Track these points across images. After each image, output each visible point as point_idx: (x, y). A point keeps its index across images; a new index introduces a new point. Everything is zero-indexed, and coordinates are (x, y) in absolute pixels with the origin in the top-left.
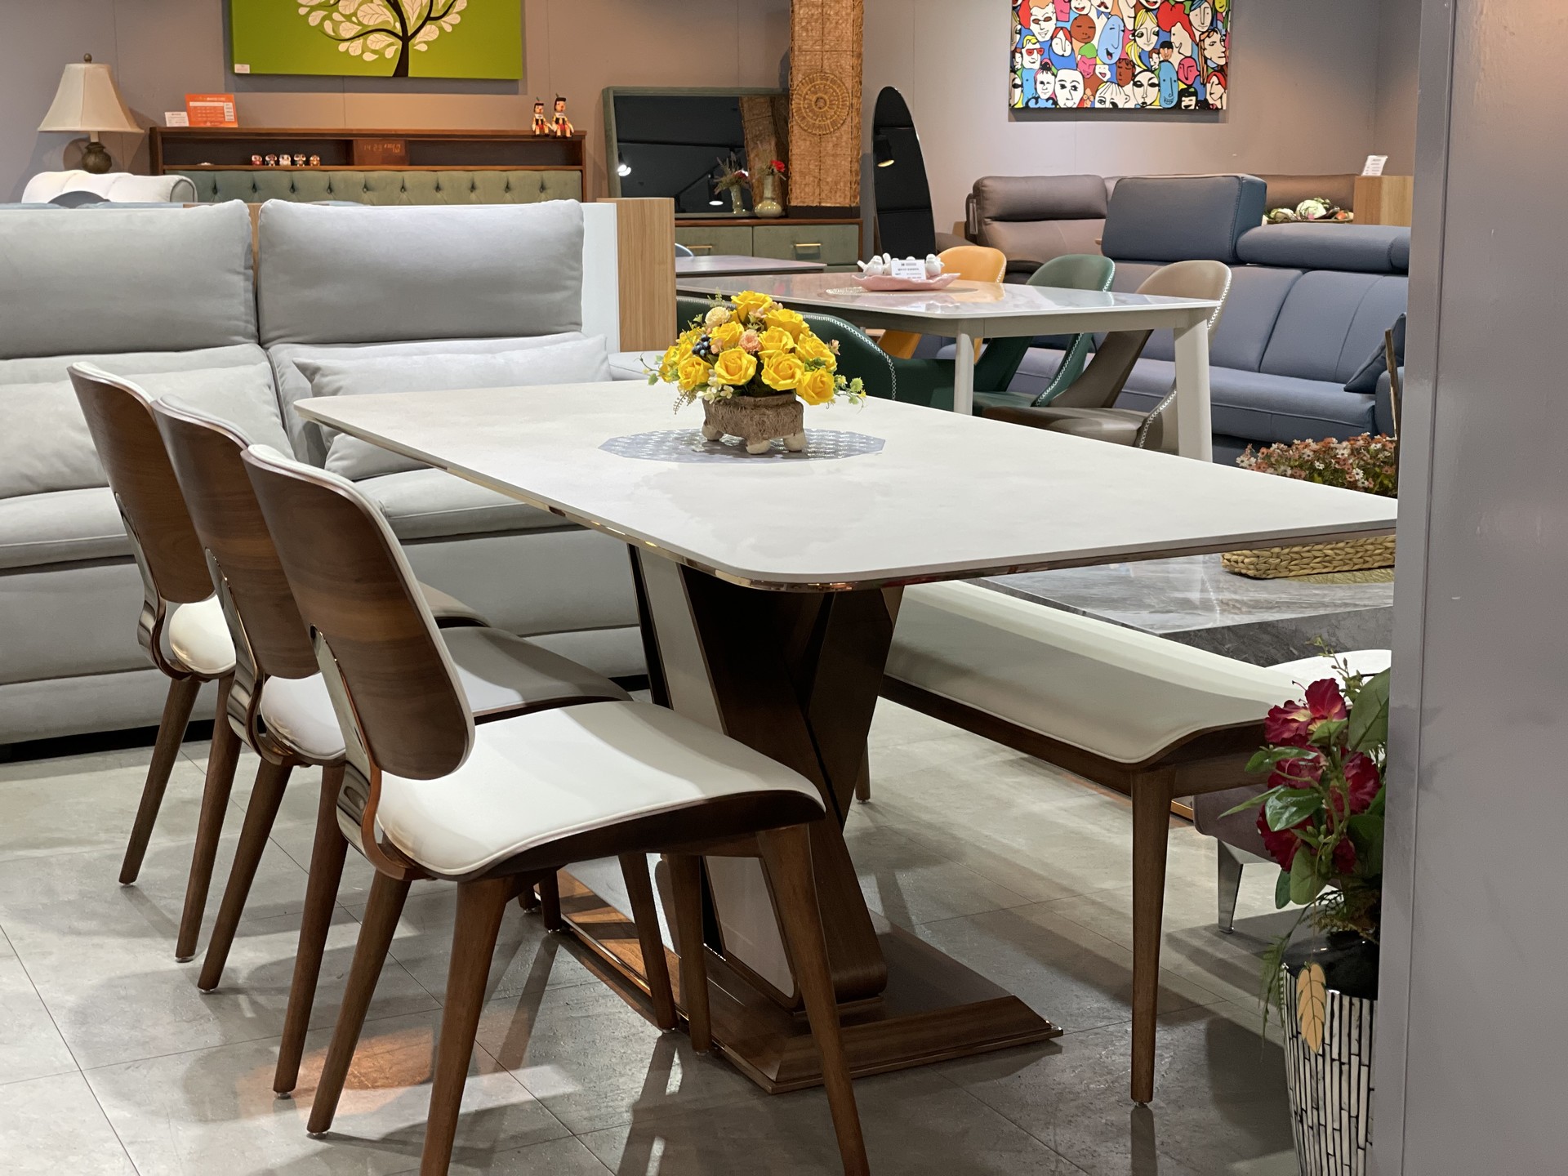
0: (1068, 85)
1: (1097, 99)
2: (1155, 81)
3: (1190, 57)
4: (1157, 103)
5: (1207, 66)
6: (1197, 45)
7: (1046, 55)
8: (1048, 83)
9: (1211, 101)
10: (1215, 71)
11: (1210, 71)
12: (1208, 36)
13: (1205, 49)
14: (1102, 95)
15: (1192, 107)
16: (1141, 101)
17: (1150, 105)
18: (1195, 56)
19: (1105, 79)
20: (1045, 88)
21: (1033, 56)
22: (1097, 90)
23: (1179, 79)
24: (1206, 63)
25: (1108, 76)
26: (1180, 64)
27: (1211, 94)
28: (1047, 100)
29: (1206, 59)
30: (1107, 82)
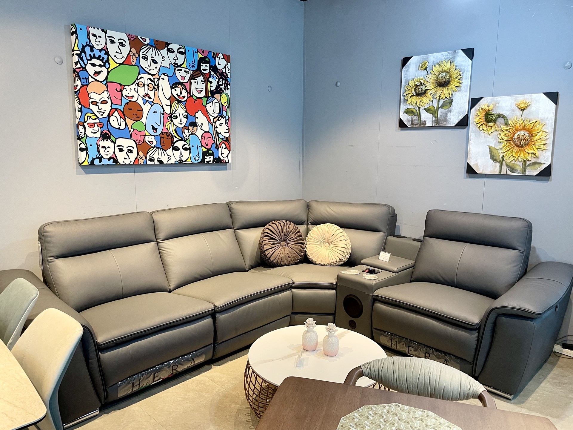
0: (126, 150)
1: (148, 158)
2: (187, 146)
3: (208, 132)
4: (189, 160)
5: (219, 138)
6: (212, 125)
7: (105, 127)
8: (109, 147)
9: (222, 158)
10: (223, 140)
11: (221, 140)
12: (218, 120)
13: (217, 127)
14: (151, 156)
15: (211, 162)
16: (178, 159)
17: (185, 161)
18: (211, 131)
19: (153, 145)
20: (106, 151)
21: (94, 129)
22: (148, 152)
23: (202, 145)
24: (218, 135)
25: (155, 143)
26: (202, 136)
27: (222, 154)
28: (109, 159)
30: (154, 147)
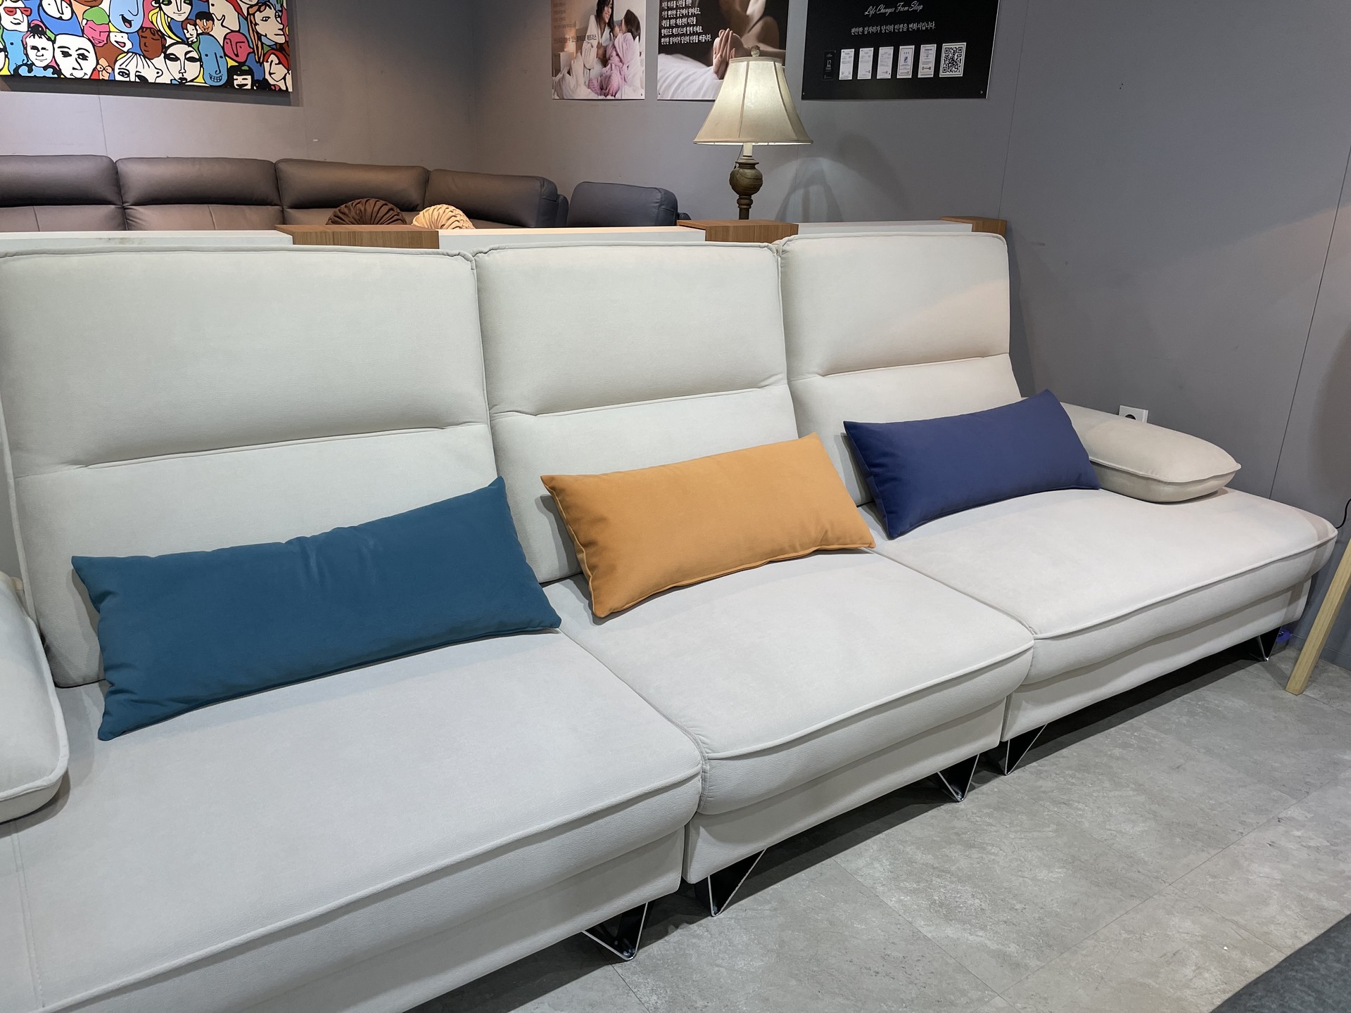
0: (75, 55)
1: (117, 71)
2: (194, 55)
3: (239, 31)
4: (200, 79)
5: (262, 43)
6: (246, 19)
7: (35, 15)
8: (43, 49)
9: (272, 82)
10: (273, 49)
11: (266, 49)
12: (259, 10)
13: (256, 24)
14: (123, 66)
15: (249, 87)
16: (178, 76)
17: (192, 81)
18: (244, 30)
19: (125, 49)
20: (39, 54)
21: (15, 16)
22: (116, 61)
23: (225, 55)
24: (260, 39)
25: (129, 45)
26: (225, 38)
27: (270, 74)
28: (45, 68)
29: (259, 36)
30: (128, 52)
